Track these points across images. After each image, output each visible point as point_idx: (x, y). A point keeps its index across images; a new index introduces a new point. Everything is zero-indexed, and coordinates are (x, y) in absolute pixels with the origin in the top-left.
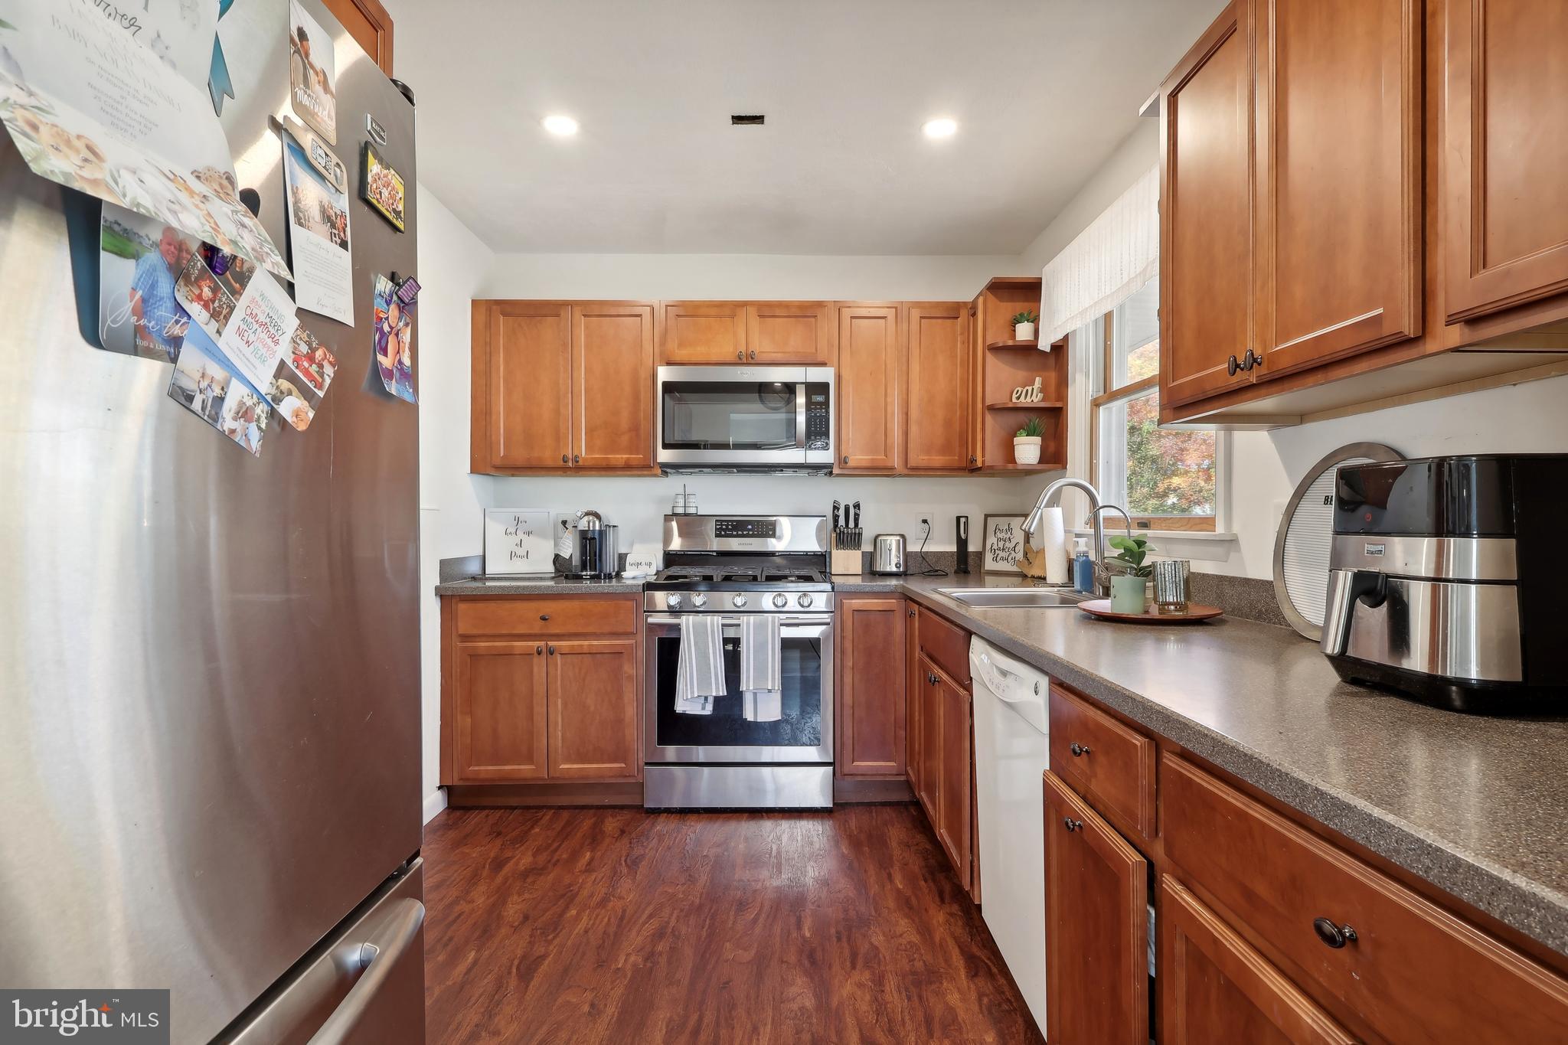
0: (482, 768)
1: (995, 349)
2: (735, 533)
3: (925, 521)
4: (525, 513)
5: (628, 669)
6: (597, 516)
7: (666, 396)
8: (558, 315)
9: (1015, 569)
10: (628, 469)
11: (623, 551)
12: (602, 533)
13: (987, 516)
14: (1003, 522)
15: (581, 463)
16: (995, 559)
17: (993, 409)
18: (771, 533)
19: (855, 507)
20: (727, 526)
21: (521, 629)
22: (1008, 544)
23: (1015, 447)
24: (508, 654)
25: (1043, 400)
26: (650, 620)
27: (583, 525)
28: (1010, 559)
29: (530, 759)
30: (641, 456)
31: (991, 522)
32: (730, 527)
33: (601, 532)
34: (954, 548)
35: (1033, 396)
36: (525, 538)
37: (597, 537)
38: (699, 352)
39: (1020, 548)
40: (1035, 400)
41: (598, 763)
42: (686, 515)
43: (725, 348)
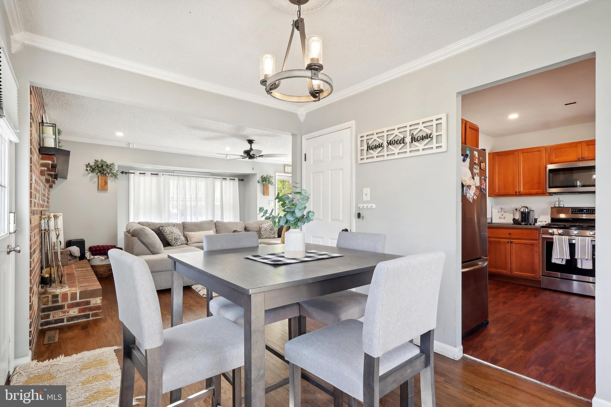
0: (492, 270)
2: (579, 213)
4: (503, 207)
5: (536, 249)
6: (527, 207)
7: (550, 173)
8: (514, 154)
10: (537, 194)
11: (536, 217)
12: (529, 213)
15: (521, 193)
18: (594, 213)
20: (576, 210)
21: (503, 236)
24: (499, 242)
26: (543, 236)
27: (522, 210)
29: (505, 269)
30: (541, 190)
33: (528, 212)
36: (504, 213)
37: (527, 213)
38: (564, 159)
41: (526, 273)
42: (559, 207)
43: (574, 157)
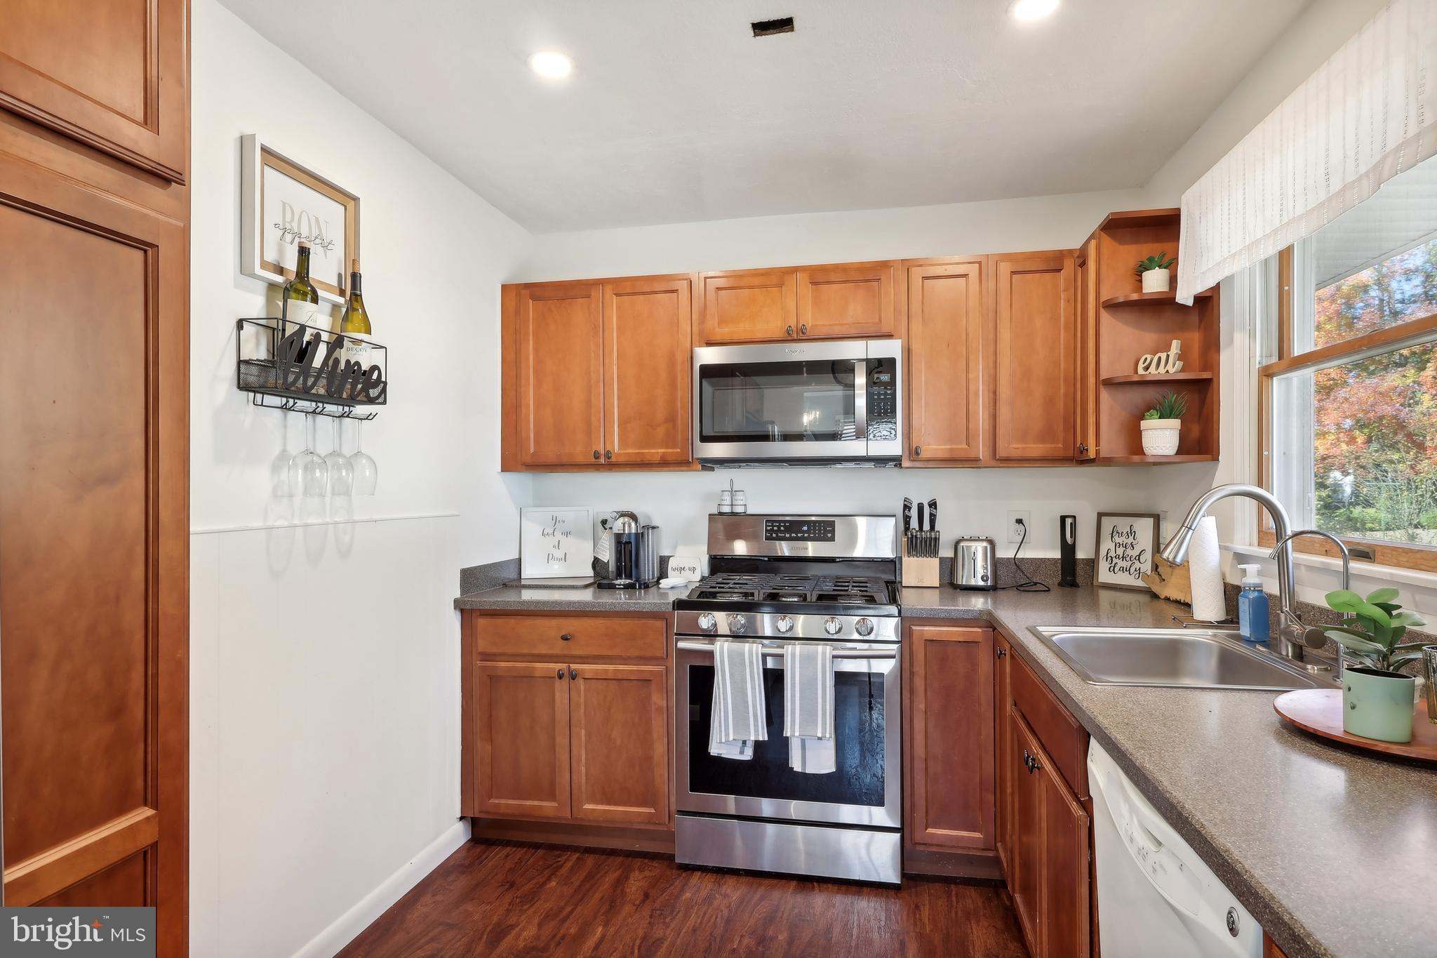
0: (503, 801)
1: (1113, 306)
2: (788, 535)
3: (1019, 521)
4: (561, 512)
5: (657, 699)
6: (633, 517)
7: (704, 382)
8: (589, 296)
9: (1139, 583)
10: (664, 464)
11: (665, 553)
12: (639, 537)
13: (1100, 515)
14: (1123, 524)
15: (613, 459)
16: (1112, 569)
17: (1110, 383)
18: (829, 535)
19: (930, 506)
20: (779, 527)
21: (543, 650)
22: (1129, 552)
23: (1143, 433)
24: (529, 677)
25: (1182, 370)
26: (682, 645)
27: (618, 526)
28: (1132, 570)
29: (552, 795)
30: (679, 450)
31: (1107, 523)
32: (782, 528)
33: (637, 534)
34: (1057, 554)
35: (1168, 365)
36: (563, 539)
37: (633, 541)
38: (742, 329)
39: (1148, 556)
40: (1172, 371)
41: (625, 805)
42: (733, 514)
43: (772, 325)
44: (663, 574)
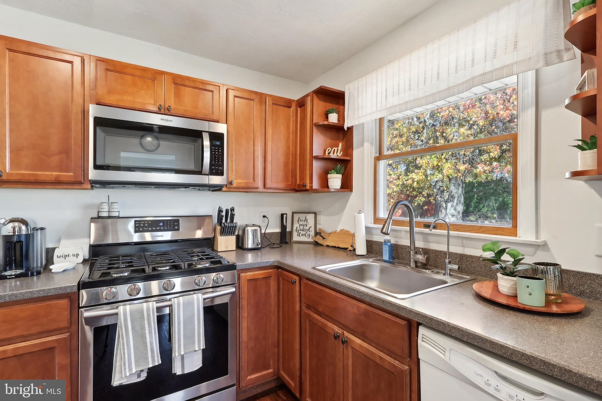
1: (318, 126)
2: (150, 229)
3: (264, 217)
6: (24, 222)
7: (98, 129)
9: (310, 240)
10: (58, 183)
12: (29, 236)
13: (293, 213)
14: (302, 216)
15: (5, 177)
16: (299, 235)
17: (317, 158)
18: (176, 227)
19: (231, 211)
20: (144, 224)
22: (305, 228)
23: (329, 180)
25: (342, 155)
26: (87, 314)
28: (307, 235)
30: (72, 174)
31: (296, 216)
32: (146, 225)
33: (26, 235)
34: (278, 230)
35: (337, 153)
37: (22, 240)
39: (312, 229)
40: (340, 155)
42: (110, 217)
44: (50, 261)
